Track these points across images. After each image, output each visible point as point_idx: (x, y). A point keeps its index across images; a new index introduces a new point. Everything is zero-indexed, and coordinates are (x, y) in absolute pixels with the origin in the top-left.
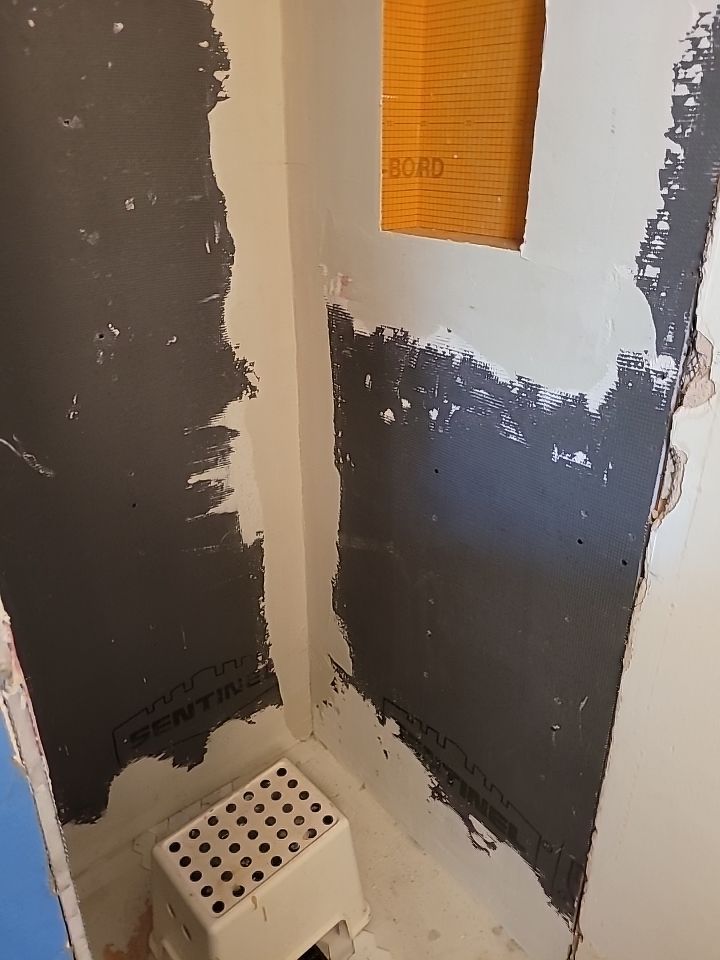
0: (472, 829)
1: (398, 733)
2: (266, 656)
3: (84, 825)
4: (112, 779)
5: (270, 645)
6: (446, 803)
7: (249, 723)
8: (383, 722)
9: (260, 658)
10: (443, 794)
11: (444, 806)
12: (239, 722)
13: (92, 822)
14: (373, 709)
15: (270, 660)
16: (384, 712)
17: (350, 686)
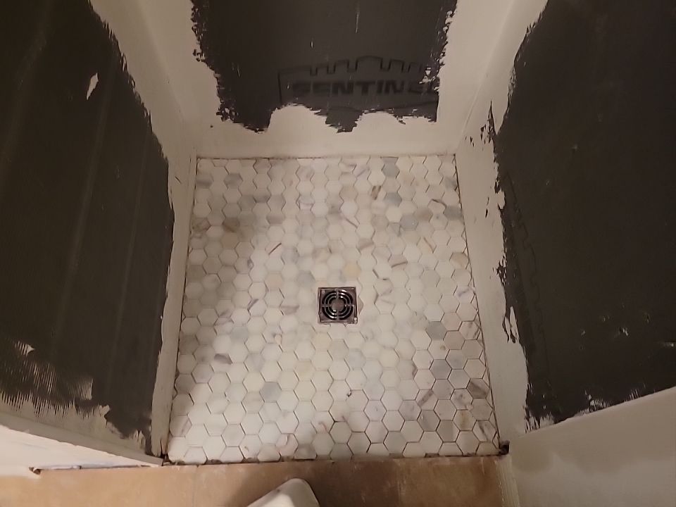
0: (508, 315)
1: (501, 207)
2: (435, 72)
3: (250, 131)
4: (274, 110)
5: (442, 64)
6: (503, 284)
7: (401, 122)
8: (497, 191)
9: (428, 72)
10: (505, 277)
11: (501, 284)
12: (391, 116)
13: (256, 131)
14: (496, 174)
15: (438, 79)
16: (503, 183)
17: (492, 141)
